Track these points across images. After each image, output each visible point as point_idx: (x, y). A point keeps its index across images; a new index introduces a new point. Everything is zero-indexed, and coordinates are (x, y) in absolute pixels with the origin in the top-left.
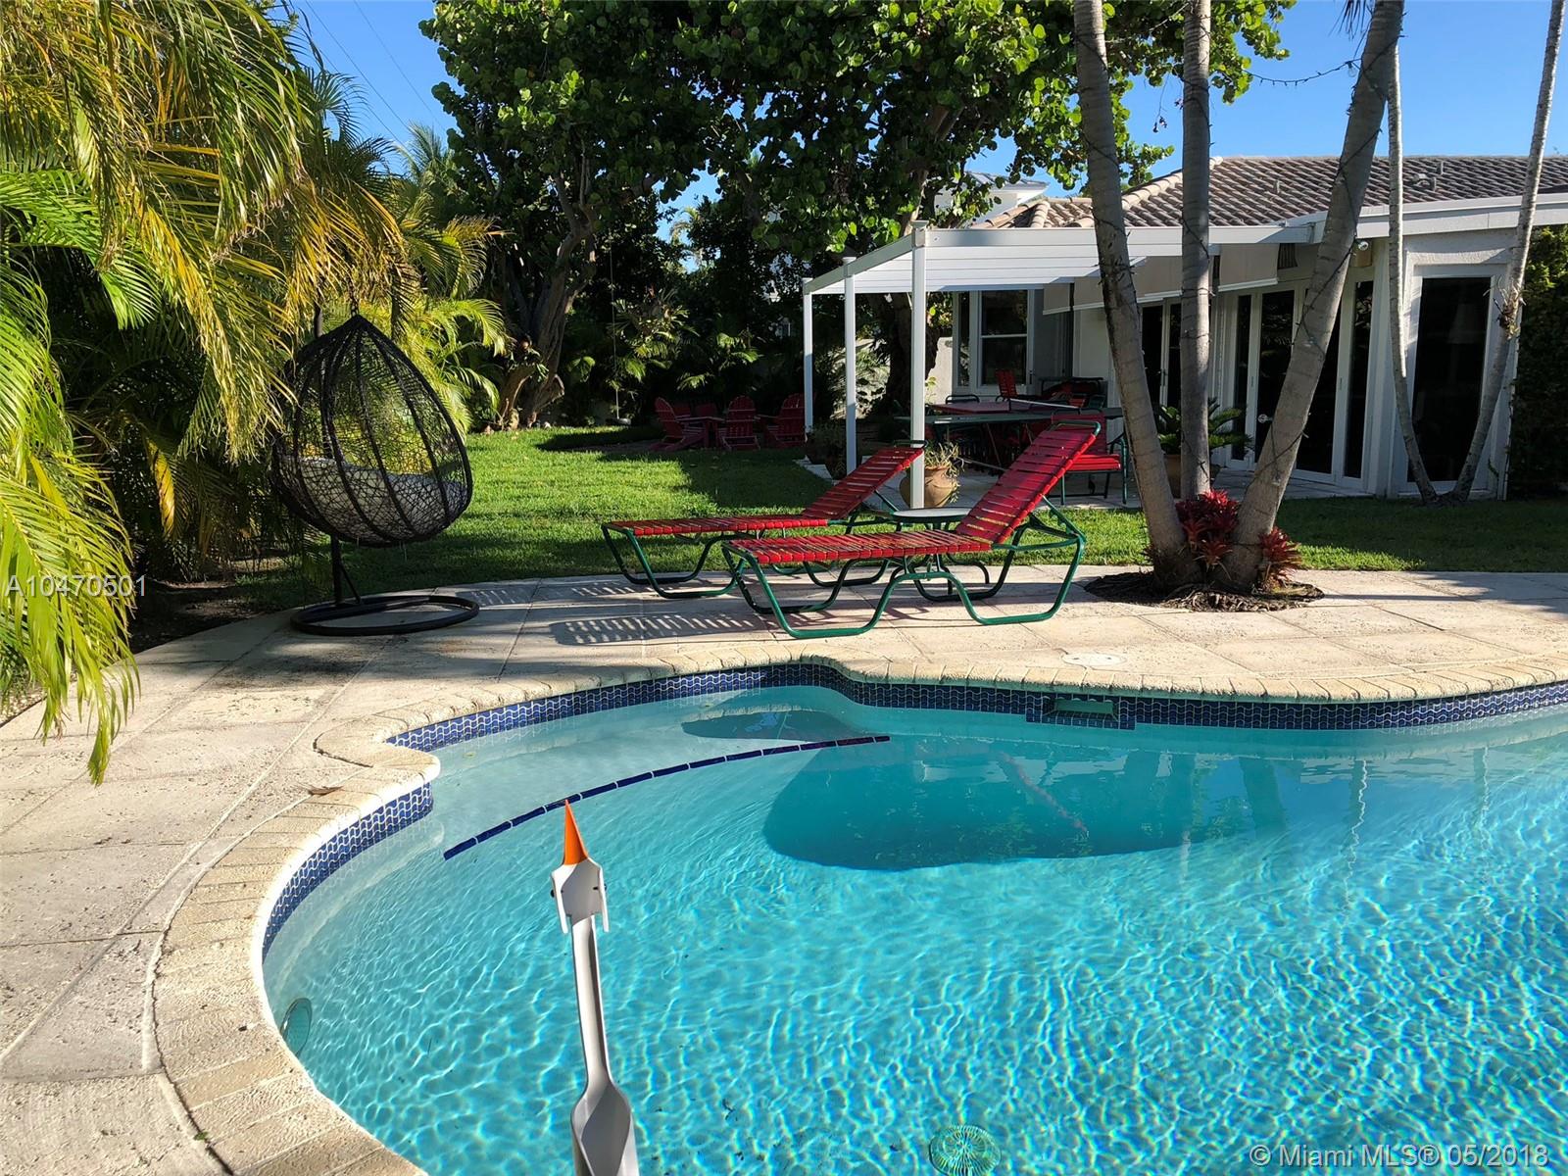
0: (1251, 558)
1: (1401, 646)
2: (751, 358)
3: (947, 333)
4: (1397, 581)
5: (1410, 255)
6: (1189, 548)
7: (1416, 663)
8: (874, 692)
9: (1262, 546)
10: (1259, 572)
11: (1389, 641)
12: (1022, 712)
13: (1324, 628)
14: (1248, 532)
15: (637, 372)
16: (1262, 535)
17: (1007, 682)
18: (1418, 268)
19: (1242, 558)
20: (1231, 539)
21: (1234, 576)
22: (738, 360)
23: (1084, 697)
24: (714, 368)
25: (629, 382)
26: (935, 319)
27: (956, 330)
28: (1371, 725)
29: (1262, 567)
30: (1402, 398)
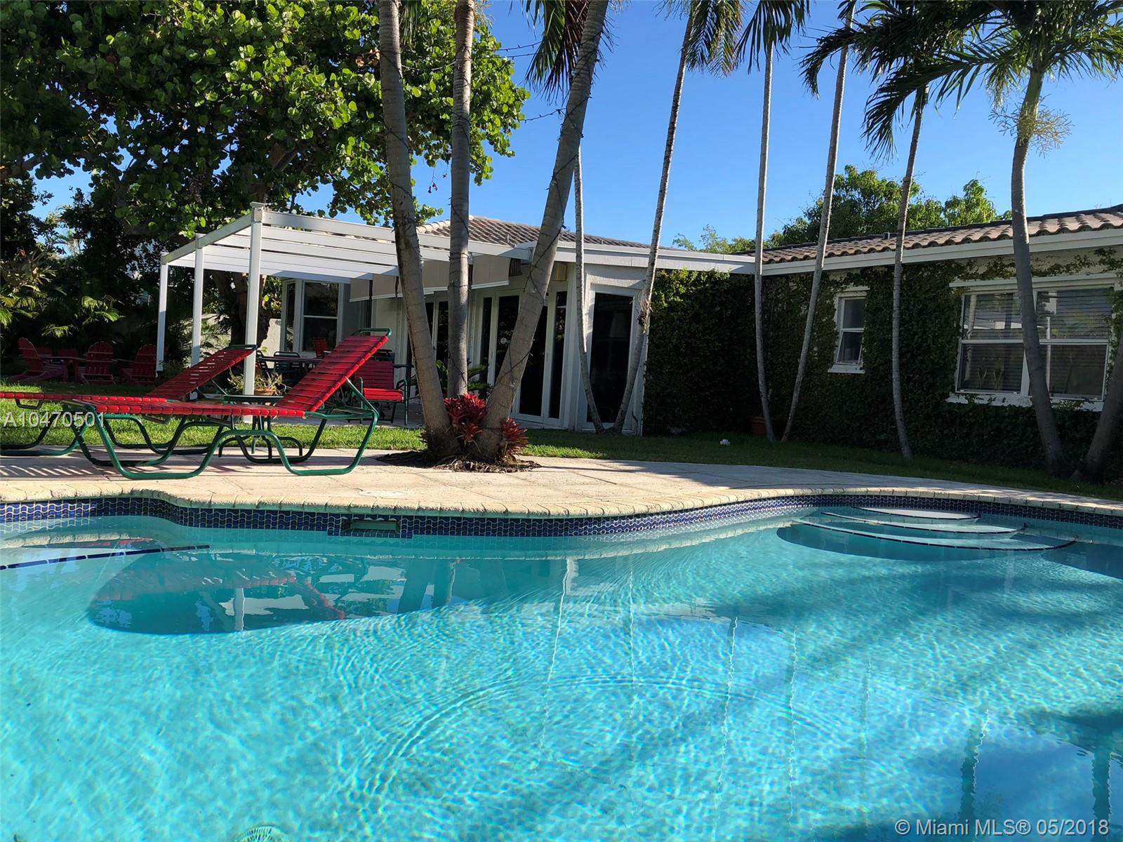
0: (495, 438)
1: (592, 490)
2: (113, 318)
3: (277, 316)
4: (586, 462)
5: (589, 276)
6: (453, 429)
7: (603, 498)
8: (197, 516)
9: (502, 429)
10: (500, 448)
11: (584, 488)
12: (324, 529)
13: (543, 481)
14: (493, 420)
15: (4, 318)
16: (503, 422)
17: (313, 506)
18: (593, 286)
19: (489, 439)
20: (481, 423)
21: (483, 450)
22: (101, 318)
23: (374, 517)
24: (79, 322)
26: (268, 304)
27: (284, 315)
28: (576, 534)
29: (502, 444)
30: (584, 364)
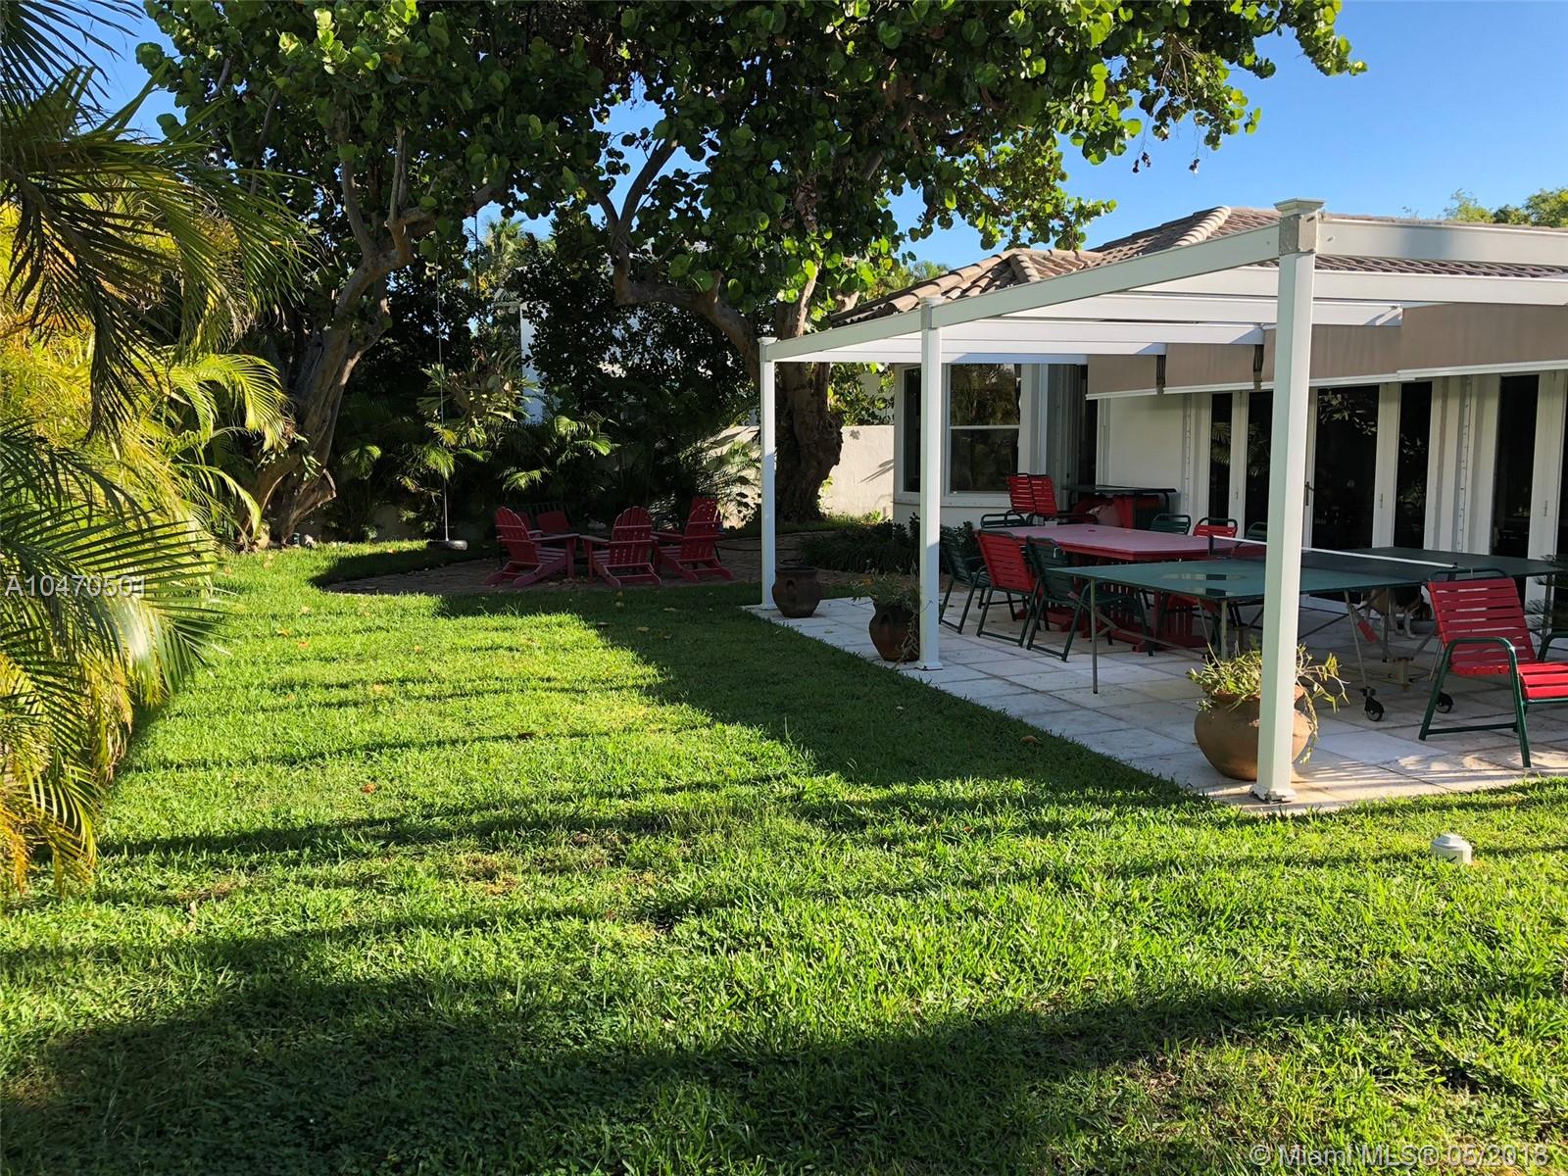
2: (601, 448)
15: (442, 464)
22: (584, 450)
25: (432, 478)
